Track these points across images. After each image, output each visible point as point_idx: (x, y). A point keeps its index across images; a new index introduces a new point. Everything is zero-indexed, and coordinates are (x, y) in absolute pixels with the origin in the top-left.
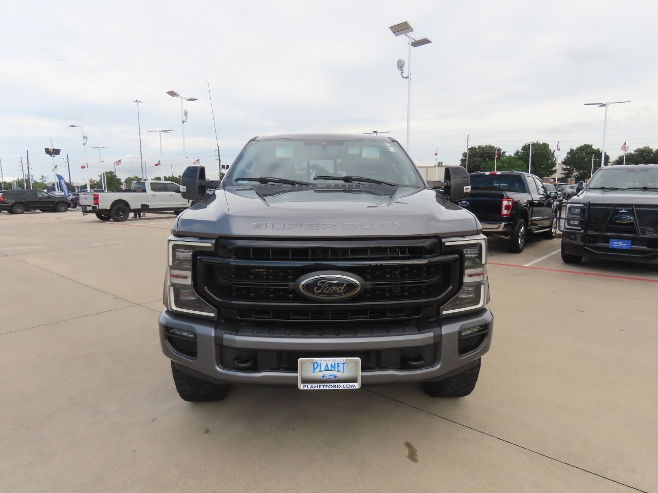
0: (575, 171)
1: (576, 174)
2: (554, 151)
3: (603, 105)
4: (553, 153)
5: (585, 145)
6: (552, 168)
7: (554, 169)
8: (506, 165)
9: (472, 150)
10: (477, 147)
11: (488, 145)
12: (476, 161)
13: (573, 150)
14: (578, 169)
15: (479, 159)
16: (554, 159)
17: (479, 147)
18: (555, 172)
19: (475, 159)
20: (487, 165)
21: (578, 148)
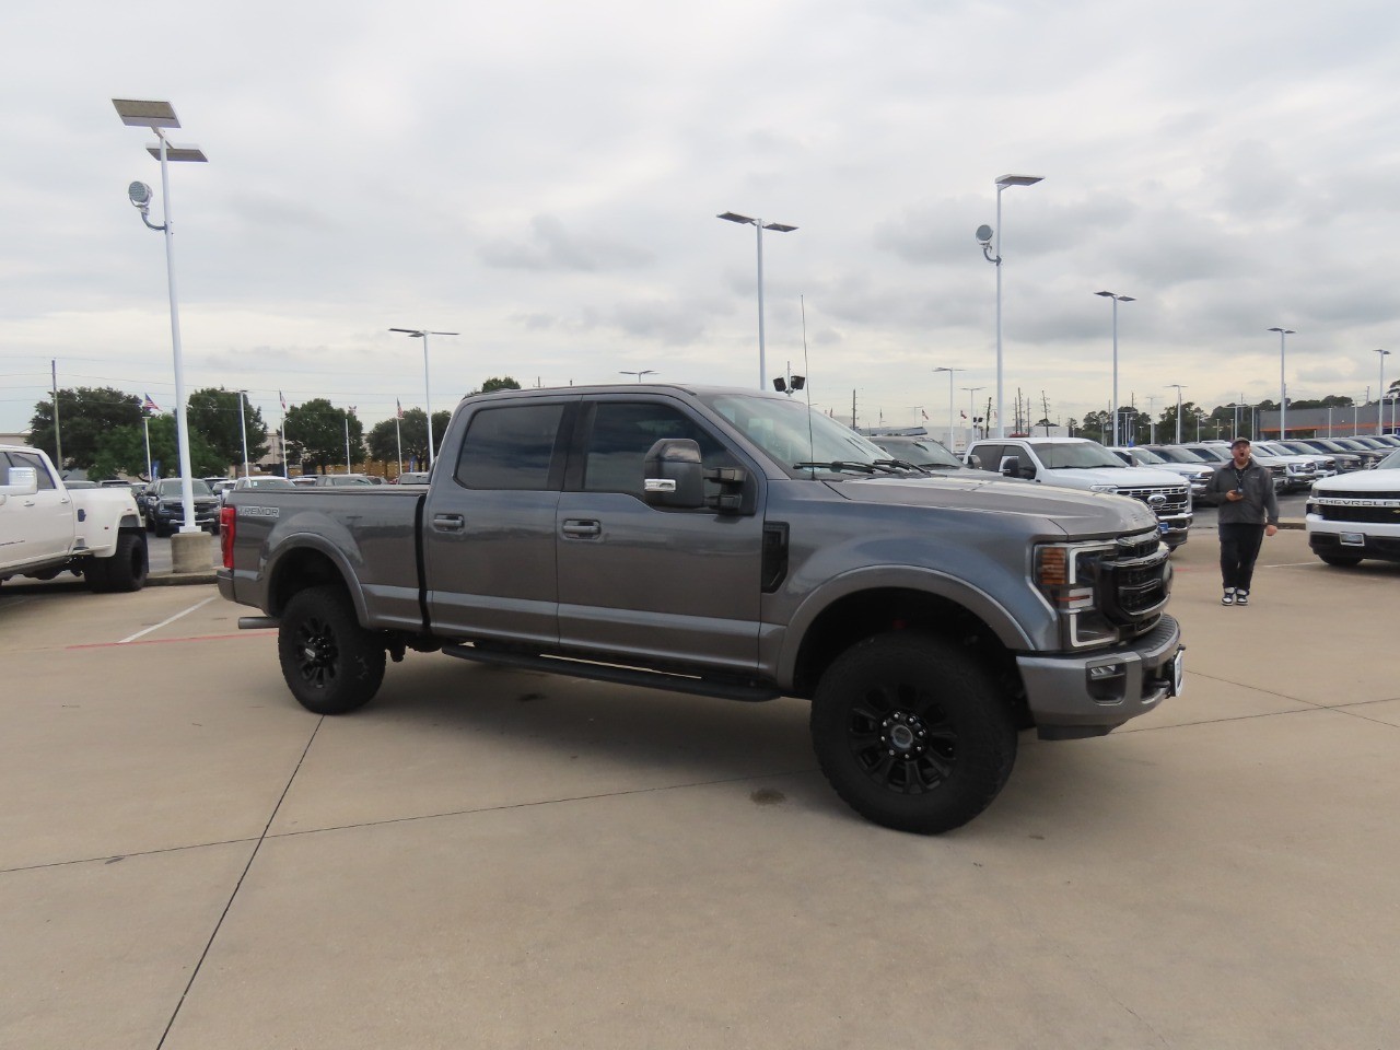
0: (305, 449)
1: (306, 455)
2: (259, 410)
3: (417, 334)
4: (258, 413)
5: (316, 400)
6: (258, 444)
7: (264, 445)
8: (161, 435)
9: (64, 397)
10: (75, 391)
11: (104, 387)
12: (79, 424)
13: (297, 409)
14: (310, 447)
15: (89, 421)
16: (261, 427)
17: (82, 392)
18: (265, 451)
19: (76, 419)
20: (112, 434)
21: (304, 405)
